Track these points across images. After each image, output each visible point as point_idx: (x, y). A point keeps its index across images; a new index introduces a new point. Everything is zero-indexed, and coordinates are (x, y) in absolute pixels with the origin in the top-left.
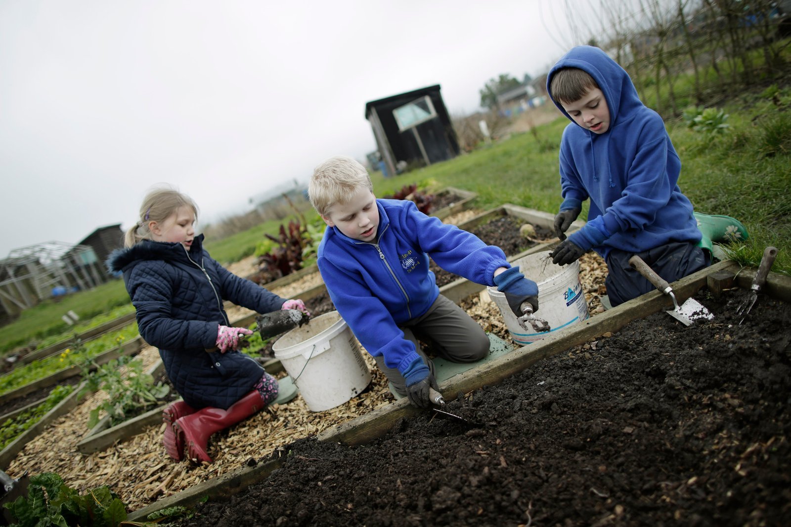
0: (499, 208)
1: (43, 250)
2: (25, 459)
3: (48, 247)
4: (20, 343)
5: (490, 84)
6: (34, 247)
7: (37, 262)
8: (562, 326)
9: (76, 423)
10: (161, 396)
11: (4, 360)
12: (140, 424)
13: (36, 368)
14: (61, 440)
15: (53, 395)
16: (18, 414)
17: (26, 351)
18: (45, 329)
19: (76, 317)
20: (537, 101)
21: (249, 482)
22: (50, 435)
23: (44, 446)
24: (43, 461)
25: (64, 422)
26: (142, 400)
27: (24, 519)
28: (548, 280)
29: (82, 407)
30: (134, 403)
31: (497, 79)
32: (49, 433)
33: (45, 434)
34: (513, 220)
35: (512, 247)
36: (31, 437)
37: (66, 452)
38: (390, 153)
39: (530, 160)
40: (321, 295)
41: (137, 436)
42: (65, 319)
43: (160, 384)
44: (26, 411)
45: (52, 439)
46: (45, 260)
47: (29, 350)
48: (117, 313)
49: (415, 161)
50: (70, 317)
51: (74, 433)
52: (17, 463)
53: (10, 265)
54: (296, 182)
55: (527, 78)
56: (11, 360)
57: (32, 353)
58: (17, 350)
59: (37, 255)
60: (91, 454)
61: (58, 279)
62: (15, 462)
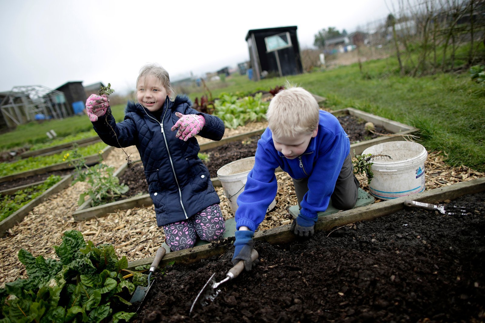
0: (345, 109)
1: (33, 89)
2: (34, 217)
3: (37, 88)
4: (17, 145)
5: (322, 32)
6: (28, 87)
7: (28, 97)
8: (410, 191)
9: (65, 199)
10: (123, 192)
11: (8, 153)
12: (114, 207)
13: (32, 162)
14: (56, 208)
15: (48, 180)
16: (25, 188)
17: (22, 150)
18: (34, 138)
19: (55, 134)
20: (349, 48)
21: (202, 257)
22: (48, 204)
23: (45, 210)
24: (46, 220)
25: (56, 198)
26: (112, 193)
27: (64, 258)
28: (409, 160)
29: (67, 190)
30: (107, 194)
31: (327, 29)
32: (47, 203)
33: (45, 203)
34: (355, 118)
35: (358, 135)
36: (37, 203)
37: (61, 217)
38: (259, 64)
39: (356, 83)
40: (226, 145)
41: (111, 214)
42: (48, 134)
43: (123, 184)
44: (30, 187)
45: (51, 207)
46: (33, 96)
47: (24, 150)
48: (82, 136)
49: (273, 72)
50: (51, 134)
51: (64, 206)
52: (29, 219)
53: (12, 96)
54: (192, 74)
55: (344, 32)
56: (13, 154)
57: (26, 153)
58: (16, 149)
59: (29, 92)
60: (81, 221)
61: (40, 109)
62: (27, 218)
